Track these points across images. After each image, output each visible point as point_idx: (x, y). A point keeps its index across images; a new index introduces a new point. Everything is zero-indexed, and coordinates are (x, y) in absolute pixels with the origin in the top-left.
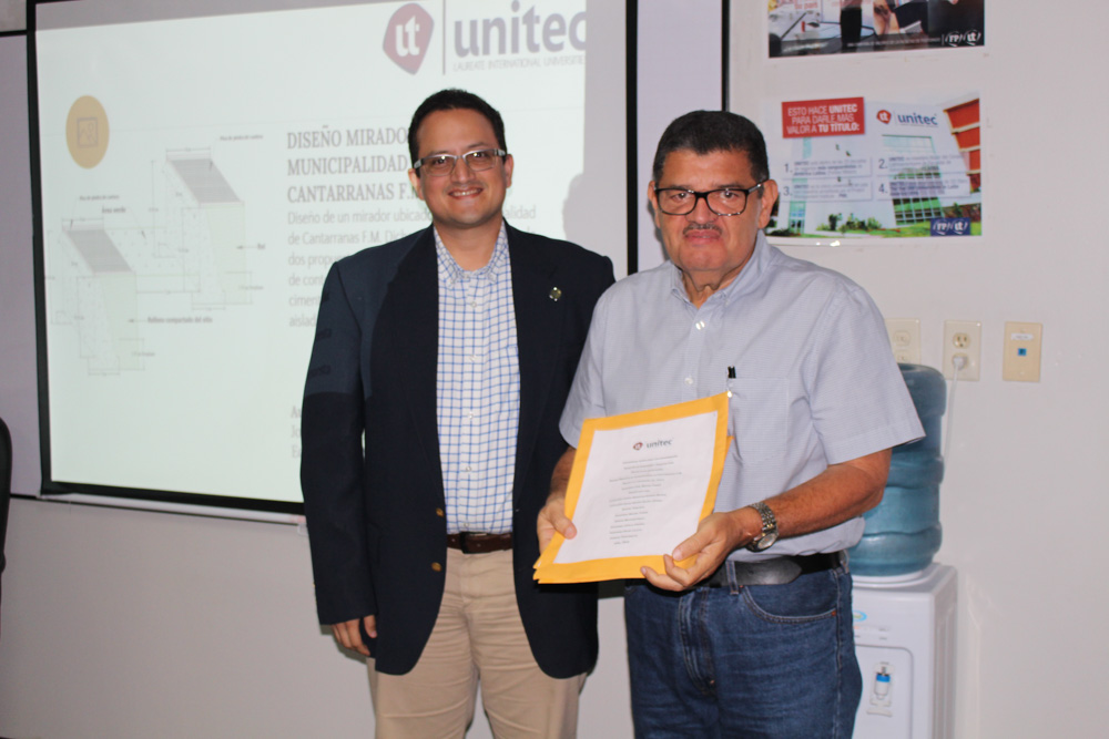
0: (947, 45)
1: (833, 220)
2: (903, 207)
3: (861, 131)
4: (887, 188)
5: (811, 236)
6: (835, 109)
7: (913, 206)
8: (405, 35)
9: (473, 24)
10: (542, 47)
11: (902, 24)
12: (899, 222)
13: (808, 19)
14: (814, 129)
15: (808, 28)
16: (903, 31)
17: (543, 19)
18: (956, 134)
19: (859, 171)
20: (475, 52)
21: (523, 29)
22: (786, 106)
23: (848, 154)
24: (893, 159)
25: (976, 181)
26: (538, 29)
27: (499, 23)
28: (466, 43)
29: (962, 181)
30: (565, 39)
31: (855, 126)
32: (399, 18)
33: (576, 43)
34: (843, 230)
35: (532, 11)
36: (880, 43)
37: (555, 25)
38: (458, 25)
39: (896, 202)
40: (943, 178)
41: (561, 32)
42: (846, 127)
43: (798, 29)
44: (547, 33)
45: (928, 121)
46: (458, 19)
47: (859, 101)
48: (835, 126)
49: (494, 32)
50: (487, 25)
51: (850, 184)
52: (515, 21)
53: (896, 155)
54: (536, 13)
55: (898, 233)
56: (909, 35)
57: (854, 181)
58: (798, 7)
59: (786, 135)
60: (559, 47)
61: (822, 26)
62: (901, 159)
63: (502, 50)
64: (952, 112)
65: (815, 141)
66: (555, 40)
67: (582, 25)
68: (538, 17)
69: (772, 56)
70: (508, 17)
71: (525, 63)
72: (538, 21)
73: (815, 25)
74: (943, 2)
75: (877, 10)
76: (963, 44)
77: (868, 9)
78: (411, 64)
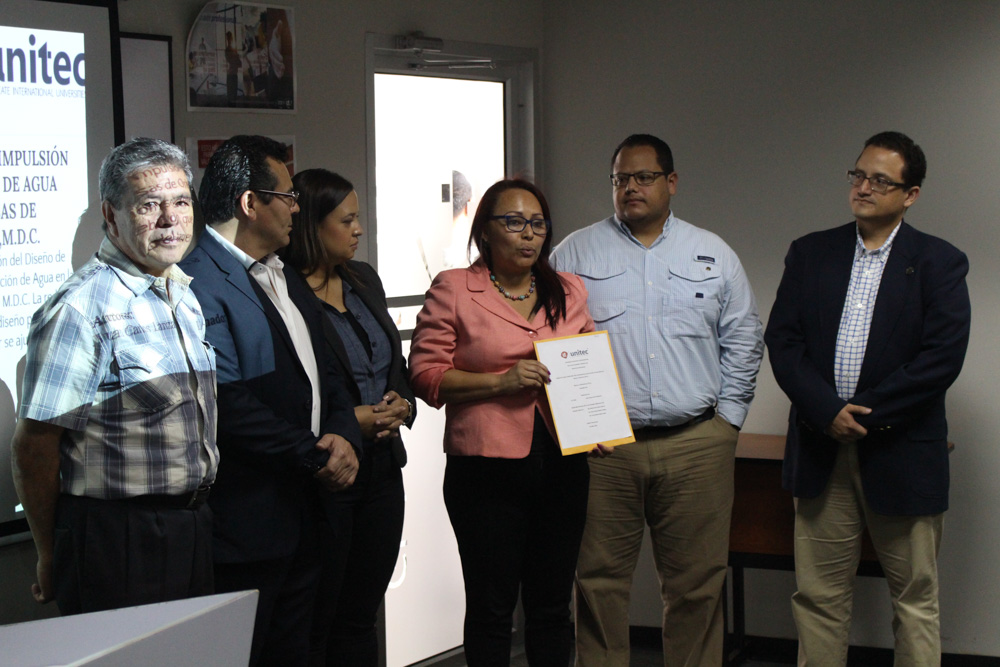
0: (277, 107)
10: (54, 79)
13: (211, 79)
15: (211, 86)
16: (257, 95)
17: (54, 56)
20: (2, 78)
21: (39, 61)
22: (201, 143)
26: (50, 63)
27: (20, 53)
30: (69, 75)
33: (79, 81)
35: (45, 46)
36: (247, 103)
41: (67, 68)
43: (205, 87)
44: (57, 68)
49: (16, 60)
50: (10, 54)
52: (32, 53)
54: (48, 50)
58: (205, 70)
60: (65, 82)
61: (218, 86)
63: (23, 79)
66: (64, 74)
67: (82, 65)
68: (50, 53)
69: (192, 105)
70: (27, 49)
71: (41, 92)
72: (50, 57)
73: (214, 85)
74: (275, 77)
75: (245, 78)
76: (285, 107)
77: (240, 77)
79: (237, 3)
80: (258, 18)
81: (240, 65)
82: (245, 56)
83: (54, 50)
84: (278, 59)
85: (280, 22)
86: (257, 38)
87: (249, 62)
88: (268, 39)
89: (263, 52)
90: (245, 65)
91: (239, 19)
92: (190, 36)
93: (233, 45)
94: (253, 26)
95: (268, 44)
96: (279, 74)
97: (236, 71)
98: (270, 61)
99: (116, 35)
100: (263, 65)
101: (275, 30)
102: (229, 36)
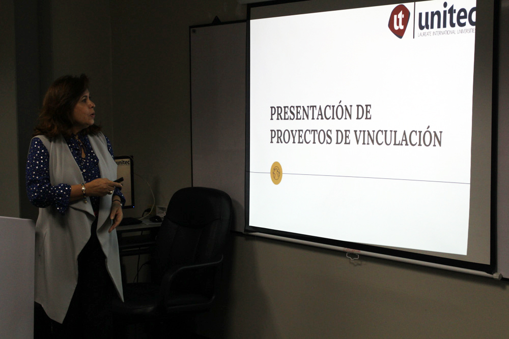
8: (398, 20)
9: (427, 14)
10: (456, 25)
17: (457, 12)
20: (428, 28)
21: (448, 16)
26: (455, 16)
27: (438, 13)
28: (423, 24)
30: (466, 20)
33: (472, 23)
35: (452, 7)
37: (462, 14)
38: (420, 14)
41: (465, 17)
44: (459, 18)
46: (420, 12)
49: (436, 17)
50: (433, 14)
52: (445, 12)
54: (454, 8)
60: (464, 25)
63: (439, 27)
66: (462, 21)
67: (474, 14)
68: (455, 10)
70: (442, 10)
71: (449, 32)
72: (455, 12)
78: (400, 34)
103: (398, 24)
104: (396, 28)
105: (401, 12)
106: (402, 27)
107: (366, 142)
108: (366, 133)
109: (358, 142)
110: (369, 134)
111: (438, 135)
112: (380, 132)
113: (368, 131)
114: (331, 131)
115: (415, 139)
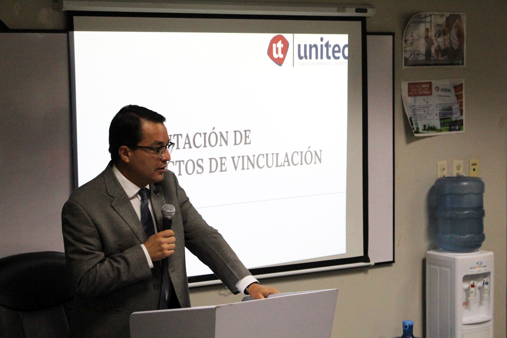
1: (425, 126)
2: (442, 121)
3: (431, 94)
4: (438, 114)
5: (422, 133)
6: (424, 86)
7: (445, 121)
8: (277, 49)
9: (305, 46)
10: (332, 57)
11: (442, 56)
12: (441, 127)
13: (416, 52)
14: (417, 93)
15: (416, 56)
16: (442, 58)
17: (332, 46)
18: (456, 95)
19: (431, 109)
20: (306, 58)
21: (325, 49)
22: (410, 84)
23: (427, 102)
24: (440, 104)
25: (461, 111)
26: (330, 50)
27: (315, 46)
28: (302, 54)
29: (458, 112)
30: (340, 55)
31: (429, 92)
32: (275, 41)
33: (345, 57)
34: (428, 130)
35: (328, 42)
36: (436, 63)
37: (337, 49)
38: (299, 46)
39: (441, 119)
40: (453, 111)
41: (339, 51)
42: (427, 93)
43: (413, 56)
44: (334, 52)
45: (449, 91)
46: (299, 44)
47: (430, 83)
48: (424, 92)
49: (314, 49)
50: (311, 47)
51: (428, 113)
52: (322, 46)
53: (441, 102)
54: (330, 43)
55: (441, 131)
56: (444, 60)
57: (429, 112)
58: (413, 48)
59: (409, 95)
60: (338, 58)
61: (420, 55)
62: (442, 104)
63: (317, 58)
64: (455, 87)
65: (418, 98)
66: (337, 55)
67: (346, 50)
68: (330, 45)
69: (405, 65)
70: (319, 44)
71: (325, 64)
72: (330, 47)
73: (418, 55)
74: (453, 48)
75: (436, 50)
76: (458, 64)
77: (433, 50)
78: (279, 62)
79: (432, 13)
80: (445, 19)
81: (433, 44)
82: (436, 40)
83: (332, 44)
84: (455, 40)
85: (457, 21)
86: (443, 30)
87: (438, 43)
88: (450, 31)
89: (446, 37)
90: (436, 44)
91: (433, 21)
92: (405, 31)
93: (429, 34)
94: (441, 23)
95: (450, 33)
96: (455, 48)
97: (431, 47)
98: (450, 41)
99: (365, 33)
100: (447, 43)
101: (454, 25)
102: (427, 30)
103: (277, 53)
104: (275, 56)
105: (280, 41)
106: (281, 56)
107: (245, 167)
108: (246, 159)
109: (236, 168)
110: (249, 159)
111: (319, 153)
112: (261, 156)
113: (248, 156)
114: (202, 160)
115: (297, 159)
